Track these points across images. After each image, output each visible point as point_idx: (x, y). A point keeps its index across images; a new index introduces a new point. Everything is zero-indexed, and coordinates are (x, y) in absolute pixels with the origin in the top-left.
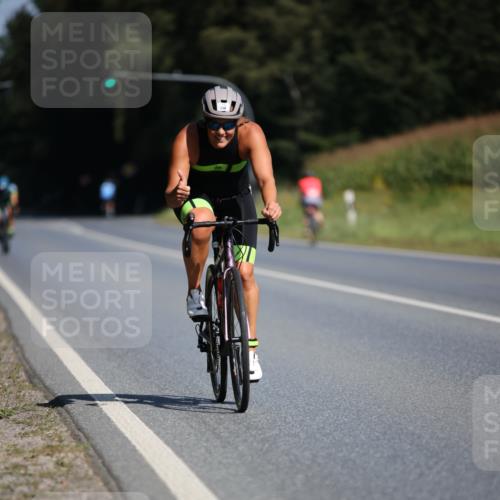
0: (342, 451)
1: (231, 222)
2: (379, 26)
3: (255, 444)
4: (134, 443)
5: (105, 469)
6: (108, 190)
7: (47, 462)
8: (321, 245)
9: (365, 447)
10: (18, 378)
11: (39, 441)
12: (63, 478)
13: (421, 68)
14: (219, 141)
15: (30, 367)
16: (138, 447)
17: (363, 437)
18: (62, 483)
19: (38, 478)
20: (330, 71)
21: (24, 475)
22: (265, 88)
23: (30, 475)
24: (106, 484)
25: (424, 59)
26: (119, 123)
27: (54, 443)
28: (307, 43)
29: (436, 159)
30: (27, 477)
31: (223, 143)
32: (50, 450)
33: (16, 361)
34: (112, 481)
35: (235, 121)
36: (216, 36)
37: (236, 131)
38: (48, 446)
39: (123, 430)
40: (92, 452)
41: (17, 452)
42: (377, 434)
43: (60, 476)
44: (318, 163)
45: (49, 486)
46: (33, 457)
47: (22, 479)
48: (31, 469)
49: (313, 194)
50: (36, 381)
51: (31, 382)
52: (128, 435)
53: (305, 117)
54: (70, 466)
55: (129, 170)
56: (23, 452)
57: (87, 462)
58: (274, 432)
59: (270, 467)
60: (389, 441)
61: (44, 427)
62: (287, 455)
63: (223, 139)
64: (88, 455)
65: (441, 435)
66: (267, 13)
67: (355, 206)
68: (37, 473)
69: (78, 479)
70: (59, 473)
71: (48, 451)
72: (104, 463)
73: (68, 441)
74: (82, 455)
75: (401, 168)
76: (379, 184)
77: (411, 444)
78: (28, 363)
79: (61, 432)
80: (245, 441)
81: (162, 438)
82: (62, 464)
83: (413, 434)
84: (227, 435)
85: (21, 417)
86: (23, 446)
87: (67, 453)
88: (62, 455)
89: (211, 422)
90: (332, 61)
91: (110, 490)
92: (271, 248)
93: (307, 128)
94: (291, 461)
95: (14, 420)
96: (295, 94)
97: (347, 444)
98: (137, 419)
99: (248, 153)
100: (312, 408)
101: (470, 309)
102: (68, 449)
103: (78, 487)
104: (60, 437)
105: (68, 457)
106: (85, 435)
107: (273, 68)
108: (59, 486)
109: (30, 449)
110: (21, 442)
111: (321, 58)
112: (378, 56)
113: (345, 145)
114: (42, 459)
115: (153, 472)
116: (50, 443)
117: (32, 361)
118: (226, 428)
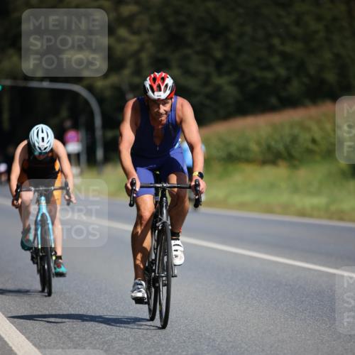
0: (159, 351)
2: (188, 51)
4: (11, 344)
9: (176, 347)
16: (14, 348)
17: (174, 341)
22: (108, 93)
25: (220, 74)
29: (228, 144)
42: (184, 338)
52: (6, 339)
58: (112, 337)
60: (192, 343)
65: (229, 339)
77: (208, 346)
81: (31, 341)
83: (209, 338)
84: (77, 339)
89: (67, 330)
97: (162, 346)
98: (14, 327)
101: (250, 250)
112: (187, 72)
118: (77, 334)
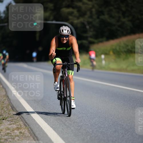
0: (101, 129)
1: (67, 64)
2: (112, 8)
3: (76, 127)
4: (41, 127)
5: (33, 134)
6: (34, 54)
7: (17, 132)
8: (95, 70)
10: (9, 108)
11: (15, 126)
12: (21, 137)
13: (123, 20)
14: (64, 41)
15: (12, 105)
16: (43, 128)
17: (107, 125)
18: (21, 138)
19: (14, 137)
20: (97, 20)
21: (10, 136)
22: (79, 25)
23: (12, 136)
24: (34, 138)
25: (124, 17)
26: (38, 35)
27: (19, 127)
28: (91, 12)
29: (127, 46)
30: (11, 137)
31: (65, 42)
32: (18, 129)
33: (8, 103)
34: (35, 137)
35: (68, 35)
36: (65, 10)
37: (69, 38)
38: (17, 128)
39: (38, 123)
40: (30, 129)
41: (9, 129)
42: (111, 124)
43: (21, 136)
44: (94, 47)
45: (17, 139)
46: (13, 131)
47: (10, 137)
48: (12, 134)
49: (93, 56)
50: (14, 109)
51: (12, 109)
52: (40, 124)
53: (90, 34)
54: (24, 133)
55: (40, 49)
56: (10, 129)
57: (28, 132)
58: (81, 124)
59: (80, 134)
60: (114, 126)
61: (16, 122)
62: (85, 130)
63: (65, 40)
64: (28, 130)
65: (129, 125)
66: (79, 4)
67: (105, 59)
68: (14, 135)
69: (26, 137)
70: (20, 135)
71: (17, 129)
72: (33, 133)
73: (23, 126)
74: (27, 130)
75: (118, 49)
76: (111, 53)
77: (120, 127)
78: (12, 104)
79: (21, 124)
80: (73, 126)
81: (50, 125)
82: (21, 133)
83: (121, 124)
84: (68, 124)
85: (10, 119)
86: (10, 128)
87: (23, 129)
88: (21, 130)
89: (64, 121)
90: (98, 18)
91: (35, 140)
92: (78, 71)
93: (91, 37)
94: (86, 132)
95: (8, 120)
96: (88, 27)
97: (102, 127)
98: (43, 120)
99: (72, 45)
100: (92, 117)
101: (137, 89)
102: (23, 128)
103: (26, 139)
104: (20, 125)
105: (23, 131)
106: (28, 124)
107: (81, 20)
108: (20, 139)
109: (12, 128)
110: (9, 126)
111: (95, 17)
112: (111, 16)
113: (101, 42)
114: (16, 131)
115: (47, 135)
116: (18, 127)
117: (13, 103)
118: (68, 122)
